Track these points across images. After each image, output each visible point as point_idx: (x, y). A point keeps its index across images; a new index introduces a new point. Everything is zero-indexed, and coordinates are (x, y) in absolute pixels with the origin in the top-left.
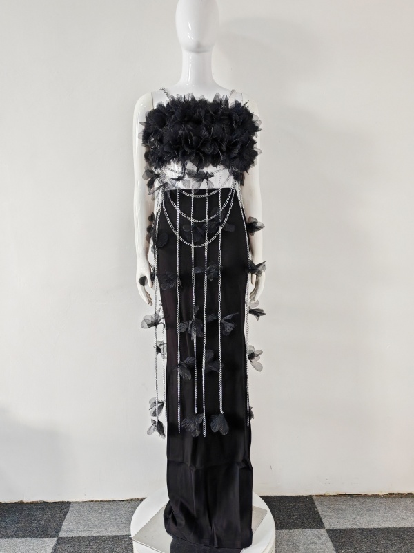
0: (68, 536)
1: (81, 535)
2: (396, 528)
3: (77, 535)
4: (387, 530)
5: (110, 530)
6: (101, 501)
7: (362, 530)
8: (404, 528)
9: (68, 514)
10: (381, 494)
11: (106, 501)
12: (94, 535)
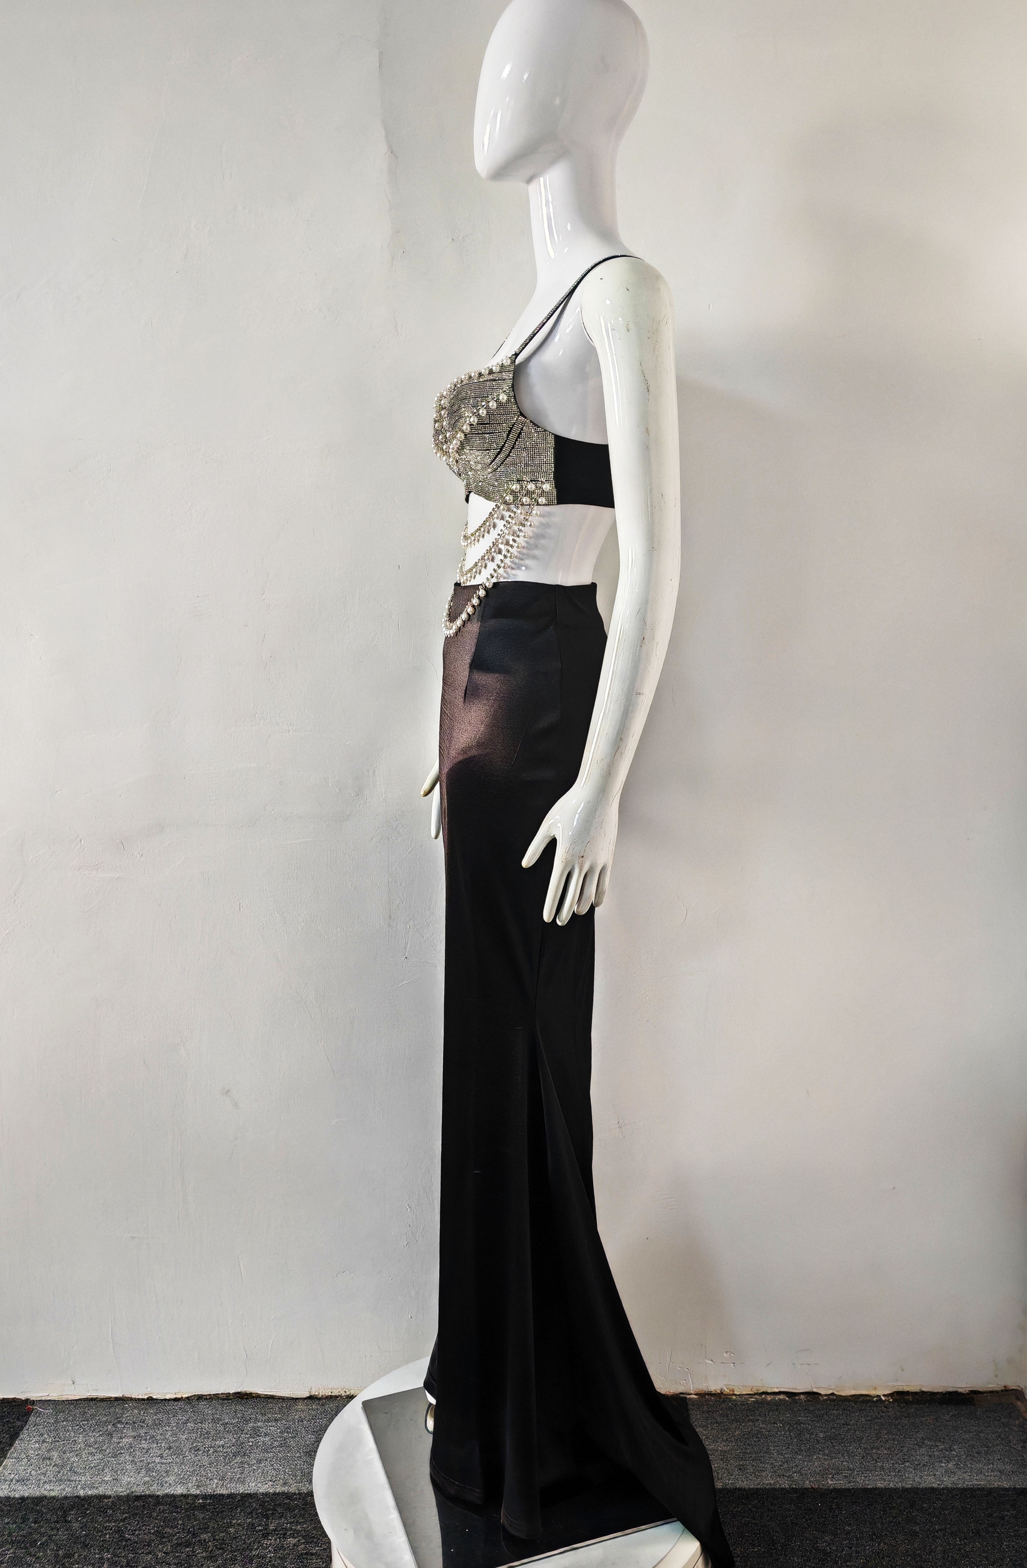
0: (12, 1494)
1: (46, 1493)
2: (895, 1490)
3: (38, 1494)
4: (871, 1495)
5: (125, 1479)
6: (117, 1399)
7: (801, 1494)
8: (915, 1491)
9: (24, 1435)
10: (873, 1393)
11: (131, 1399)
12: (82, 1493)
